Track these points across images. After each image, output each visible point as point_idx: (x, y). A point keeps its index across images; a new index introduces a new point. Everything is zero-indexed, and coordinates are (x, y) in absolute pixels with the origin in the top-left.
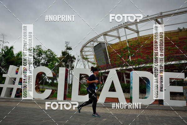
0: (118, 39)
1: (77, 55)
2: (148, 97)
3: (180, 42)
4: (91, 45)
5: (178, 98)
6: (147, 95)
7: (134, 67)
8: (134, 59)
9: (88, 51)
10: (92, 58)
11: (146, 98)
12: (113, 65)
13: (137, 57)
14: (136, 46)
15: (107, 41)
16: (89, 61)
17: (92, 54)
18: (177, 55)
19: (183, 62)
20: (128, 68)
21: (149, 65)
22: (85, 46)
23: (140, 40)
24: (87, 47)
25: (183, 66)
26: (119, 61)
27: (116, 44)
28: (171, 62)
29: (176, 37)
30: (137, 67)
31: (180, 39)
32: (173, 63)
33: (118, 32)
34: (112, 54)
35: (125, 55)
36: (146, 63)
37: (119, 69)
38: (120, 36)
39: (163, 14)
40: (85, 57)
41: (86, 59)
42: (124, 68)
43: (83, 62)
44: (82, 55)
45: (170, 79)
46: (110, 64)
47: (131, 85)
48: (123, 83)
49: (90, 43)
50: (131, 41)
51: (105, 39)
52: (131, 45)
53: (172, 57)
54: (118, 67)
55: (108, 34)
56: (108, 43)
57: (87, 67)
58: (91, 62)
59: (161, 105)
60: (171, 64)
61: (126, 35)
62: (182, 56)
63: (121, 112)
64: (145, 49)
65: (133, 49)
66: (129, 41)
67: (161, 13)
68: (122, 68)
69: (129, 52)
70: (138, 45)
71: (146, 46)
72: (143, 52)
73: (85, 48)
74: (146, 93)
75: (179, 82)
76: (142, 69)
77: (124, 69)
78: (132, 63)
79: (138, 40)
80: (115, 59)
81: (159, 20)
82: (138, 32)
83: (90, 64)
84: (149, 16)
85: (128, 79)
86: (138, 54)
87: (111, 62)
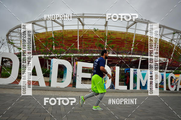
0: (45, 29)
1: (1, 38)
2: (64, 81)
3: (94, 40)
4: (18, 31)
5: (88, 82)
6: (63, 80)
7: (56, 55)
8: (57, 49)
9: (15, 36)
10: (18, 44)
11: (62, 82)
12: (38, 52)
13: (60, 47)
14: (60, 37)
15: (35, 30)
16: (14, 46)
17: (19, 39)
18: (91, 49)
19: (94, 55)
20: (51, 56)
21: (68, 55)
22: (12, 31)
23: (64, 33)
24: (14, 32)
25: (94, 58)
26: (43, 49)
27: (43, 34)
28: (86, 54)
29: (92, 35)
30: (59, 55)
31: (94, 37)
32: (88, 55)
33: (46, 23)
34: (38, 42)
35: (49, 44)
36: (67, 53)
37: (43, 56)
38: (47, 27)
39: (85, 15)
40: (11, 41)
41: (12, 44)
42: (48, 55)
43: (8, 46)
44: (8, 39)
45: (83, 67)
46: (35, 50)
47: (51, 70)
48: (45, 68)
49: (17, 29)
50: (56, 33)
51: (33, 27)
52: (56, 36)
53: (87, 50)
54: (42, 54)
55: (36, 23)
56: (35, 31)
57: (12, 51)
58: (17, 47)
59: (74, 88)
60: (86, 56)
61: (52, 27)
62: (94, 50)
63: (40, 93)
64: (67, 41)
65: (57, 40)
66: (54, 32)
67: (84, 14)
68: (46, 56)
69: (54, 42)
70: (62, 37)
71: (68, 39)
72: (65, 44)
73: (11, 33)
74: (63, 78)
75: (90, 70)
76: (63, 57)
77: (48, 57)
78: (54, 52)
79: (62, 33)
80: (40, 46)
81: (81, 19)
82: (63, 26)
83: (15, 48)
84: (74, 14)
85: (49, 65)
86: (61, 45)
87: (36, 49)
